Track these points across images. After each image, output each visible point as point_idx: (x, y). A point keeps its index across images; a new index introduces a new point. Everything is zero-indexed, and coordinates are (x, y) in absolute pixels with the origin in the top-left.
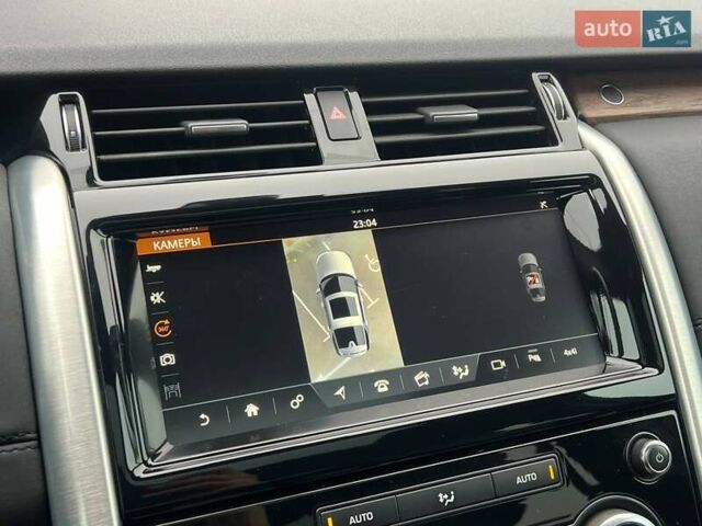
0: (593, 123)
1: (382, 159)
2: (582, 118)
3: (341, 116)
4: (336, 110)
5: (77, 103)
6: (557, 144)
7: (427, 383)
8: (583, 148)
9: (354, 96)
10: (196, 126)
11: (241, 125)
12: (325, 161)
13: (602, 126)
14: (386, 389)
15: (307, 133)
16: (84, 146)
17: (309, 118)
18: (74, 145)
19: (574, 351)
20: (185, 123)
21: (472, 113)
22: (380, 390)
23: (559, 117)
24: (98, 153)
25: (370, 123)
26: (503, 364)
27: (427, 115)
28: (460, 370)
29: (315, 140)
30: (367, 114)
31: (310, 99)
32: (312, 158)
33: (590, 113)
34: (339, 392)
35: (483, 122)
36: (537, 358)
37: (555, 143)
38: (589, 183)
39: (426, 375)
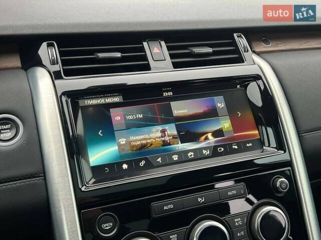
0: (258, 54)
1: (174, 68)
2: (254, 52)
3: (158, 51)
4: (156, 49)
5: (54, 46)
6: (244, 62)
7: (193, 156)
8: (254, 64)
9: (163, 43)
10: (101, 55)
11: (119, 55)
12: (152, 69)
13: (262, 55)
14: (177, 159)
15: (145, 58)
16: (57, 63)
17: (145, 52)
18: (54, 63)
19: (251, 145)
20: (96, 54)
21: (210, 50)
22: (175, 159)
23: (245, 52)
24: (63, 66)
25: (169, 54)
26: (223, 149)
27: (192, 51)
28: (206, 151)
29: (148, 61)
30: (168, 50)
31: (145, 44)
32: (147, 68)
33: (257, 50)
34: (159, 160)
35: (214, 53)
36: (236, 147)
37: (243, 62)
38: (257, 78)
39: (192, 154)
